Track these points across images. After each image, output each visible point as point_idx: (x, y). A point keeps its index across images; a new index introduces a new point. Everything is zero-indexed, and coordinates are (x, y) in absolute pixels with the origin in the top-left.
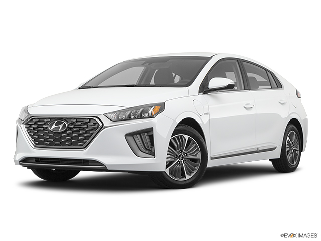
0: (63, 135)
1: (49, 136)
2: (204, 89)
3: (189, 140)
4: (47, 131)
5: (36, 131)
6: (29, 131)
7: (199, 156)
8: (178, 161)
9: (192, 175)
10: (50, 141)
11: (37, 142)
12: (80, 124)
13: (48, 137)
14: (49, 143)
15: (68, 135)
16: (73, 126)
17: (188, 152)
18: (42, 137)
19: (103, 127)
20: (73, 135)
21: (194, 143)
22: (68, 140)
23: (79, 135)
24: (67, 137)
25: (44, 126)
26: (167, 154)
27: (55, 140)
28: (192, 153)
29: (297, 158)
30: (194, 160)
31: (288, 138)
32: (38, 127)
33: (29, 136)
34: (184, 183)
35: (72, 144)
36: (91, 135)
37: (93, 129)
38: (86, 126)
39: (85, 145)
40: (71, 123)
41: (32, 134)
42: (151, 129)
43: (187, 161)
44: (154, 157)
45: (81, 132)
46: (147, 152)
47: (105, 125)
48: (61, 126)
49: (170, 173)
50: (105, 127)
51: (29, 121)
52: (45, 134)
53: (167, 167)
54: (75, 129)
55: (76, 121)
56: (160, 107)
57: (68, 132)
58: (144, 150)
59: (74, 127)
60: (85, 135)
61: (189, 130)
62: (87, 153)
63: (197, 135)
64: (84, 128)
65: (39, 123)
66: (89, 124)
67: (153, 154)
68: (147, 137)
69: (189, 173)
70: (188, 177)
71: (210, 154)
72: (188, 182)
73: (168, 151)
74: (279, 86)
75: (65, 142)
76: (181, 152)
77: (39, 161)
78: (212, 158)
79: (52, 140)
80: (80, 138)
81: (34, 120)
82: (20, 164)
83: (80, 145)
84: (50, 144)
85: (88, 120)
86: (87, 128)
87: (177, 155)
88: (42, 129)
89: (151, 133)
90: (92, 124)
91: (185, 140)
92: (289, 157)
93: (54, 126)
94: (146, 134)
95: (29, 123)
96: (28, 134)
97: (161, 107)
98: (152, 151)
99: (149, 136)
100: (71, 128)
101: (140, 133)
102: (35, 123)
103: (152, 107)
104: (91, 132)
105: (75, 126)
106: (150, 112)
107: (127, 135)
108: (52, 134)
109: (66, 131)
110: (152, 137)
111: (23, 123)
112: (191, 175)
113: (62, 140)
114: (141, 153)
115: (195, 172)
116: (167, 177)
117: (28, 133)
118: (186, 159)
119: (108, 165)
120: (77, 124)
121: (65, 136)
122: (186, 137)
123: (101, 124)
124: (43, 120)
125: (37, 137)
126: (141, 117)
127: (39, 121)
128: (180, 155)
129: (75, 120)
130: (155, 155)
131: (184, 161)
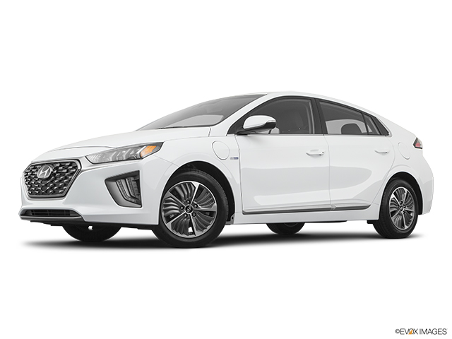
0: (48, 182)
2: (237, 130)
3: (200, 188)
4: (37, 179)
5: (30, 180)
6: (26, 180)
7: (214, 208)
8: (185, 214)
9: (205, 231)
10: (39, 190)
11: (31, 192)
12: (62, 168)
13: (37, 185)
14: (38, 192)
15: (52, 181)
16: (56, 171)
17: (199, 203)
18: (33, 186)
19: (80, 171)
20: (56, 181)
21: (207, 192)
22: (51, 188)
23: (60, 181)
24: (51, 185)
25: (35, 173)
27: (42, 188)
28: (206, 204)
29: (410, 222)
30: (208, 213)
31: (393, 196)
32: (31, 175)
33: (26, 186)
34: (193, 240)
35: (54, 192)
36: (70, 181)
39: (65, 193)
40: (57, 168)
41: (28, 183)
42: (138, 173)
43: (199, 214)
44: (140, 206)
45: (61, 178)
46: (133, 200)
47: (83, 169)
48: (46, 172)
49: (174, 228)
50: (82, 171)
51: (28, 170)
52: (36, 182)
56: (153, 147)
57: (52, 178)
58: (129, 199)
59: (57, 173)
60: (65, 181)
62: (65, 203)
64: (64, 173)
65: (33, 170)
66: (69, 168)
68: (133, 183)
69: (201, 228)
70: (198, 233)
71: (242, 208)
72: (197, 239)
74: (383, 132)
75: (49, 190)
76: (190, 203)
78: (244, 213)
79: (40, 188)
80: (60, 184)
81: (31, 168)
83: (62, 193)
84: (39, 194)
85: (69, 164)
86: (67, 172)
87: (184, 207)
88: (34, 176)
89: (137, 178)
90: (72, 168)
91: (195, 188)
92: (395, 219)
93: (41, 172)
94: (132, 179)
96: (25, 184)
97: (157, 146)
98: (137, 199)
99: (135, 181)
100: (55, 174)
101: (124, 177)
103: (142, 147)
104: (70, 177)
105: (58, 171)
106: (138, 153)
107: (107, 180)
108: (40, 182)
109: (50, 177)
110: (138, 182)
112: (202, 231)
113: (47, 188)
114: (124, 202)
115: (208, 228)
116: (169, 233)
118: (196, 212)
119: (84, 216)
120: (60, 168)
121: (50, 183)
122: (197, 184)
123: (79, 168)
124: (36, 166)
125: (30, 186)
127: (34, 168)
128: (188, 207)
129: (58, 165)
130: (141, 204)
131: (194, 215)
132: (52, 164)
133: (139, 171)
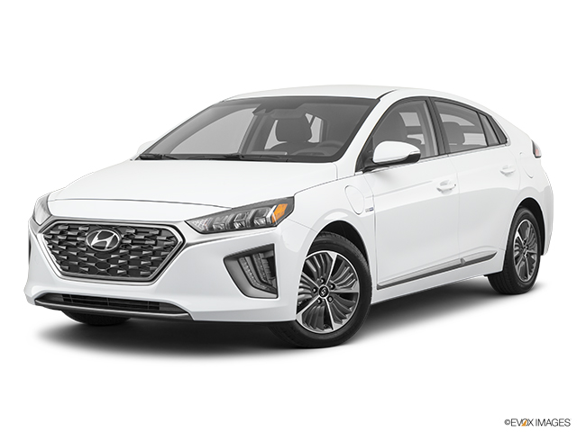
0: (112, 256)
1: (89, 257)
2: (366, 163)
3: (339, 261)
4: (85, 249)
5: (64, 248)
6: (51, 247)
7: (356, 288)
8: (319, 299)
9: (344, 322)
10: (90, 267)
11: (67, 267)
12: (143, 237)
13: (86, 259)
14: (87, 269)
15: (122, 257)
16: (130, 241)
17: (336, 282)
18: (75, 258)
19: (183, 245)
20: (131, 257)
21: (347, 265)
22: (121, 266)
23: (142, 258)
24: (120, 261)
25: (78, 239)
26: (300, 287)
27: (100, 265)
28: (344, 284)
29: (533, 267)
30: (348, 296)
31: (517, 235)
32: (67, 240)
33: (53, 256)
34: (330, 337)
35: (129, 273)
36: (164, 259)
37: (167, 248)
38: (153, 242)
39: (152, 276)
40: (128, 236)
41: (58, 252)
42: (271, 247)
43: (336, 297)
44: (275, 296)
45: (144, 253)
46: (264, 287)
47: (187, 241)
49: (306, 321)
50: (188, 245)
51: (51, 229)
52: (81, 254)
53: (299, 309)
54: (133, 247)
55: (136, 233)
56: (286, 205)
57: (121, 251)
58: (258, 285)
59: (133, 244)
60: (153, 258)
61: (339, 243)
62: (157, 291)
63: (352, 251)
64: (150, 246)
65: (69, 233)
66: (158, 238)
67: (273, 290)
68: (264, 262)
69: (339, 318)
70: (336, 326)
71: (376, 280)
72: (336, 335)
73: (301, 282)
74: (501, 139)
75: (116, 269)
76: (324, 283)
77: (70, 300)
78: (379, 288)
79: (94, 265)
80: (142, 263)
81: (60, 227)
82: (37, 304)
83: (143, 276)
84: (89, 272)
85: (157, 232)
86: (155, 245)
87: (316, 288)
88: (75, 244)
89: (270, 254)
90: (165, 238)
91: (332, 260)
92: (518, 268)
93: (96, 241)
94: (261, 255)
95: (52, 232)
96: (50, 252)
97: (289, 205)
98: (271, 285)
99: (268, 259)
100: (127, 245)
101: (250, 254)
102: (62, 233)
103: (271, 207)
104: (163, 253)
105: (135, 242)
106: (268, 216)
107: (226, 259)
108: (93, 255)
109: (118, 249)
110: (271, 261)
111: (40, 232)
112: (341, 323)
113: (112, 266)
114: (252, 290)
115: (349, 317)
116: (300, 329)
117: (51, 249)
118: (333, 295)
119: (193, 313)
120: (137, 237)
121: (117, 259)
122: (334, 255)
123: (180, 240)
124: (76, 227)
125: (65, 258)
126: (252, 226)
127: (69, 230)
128: (322, 288)
129: (134, 231)
130: (277, 293)
131: (330, 299)
132: (117, 228)
133: (273, 245)
